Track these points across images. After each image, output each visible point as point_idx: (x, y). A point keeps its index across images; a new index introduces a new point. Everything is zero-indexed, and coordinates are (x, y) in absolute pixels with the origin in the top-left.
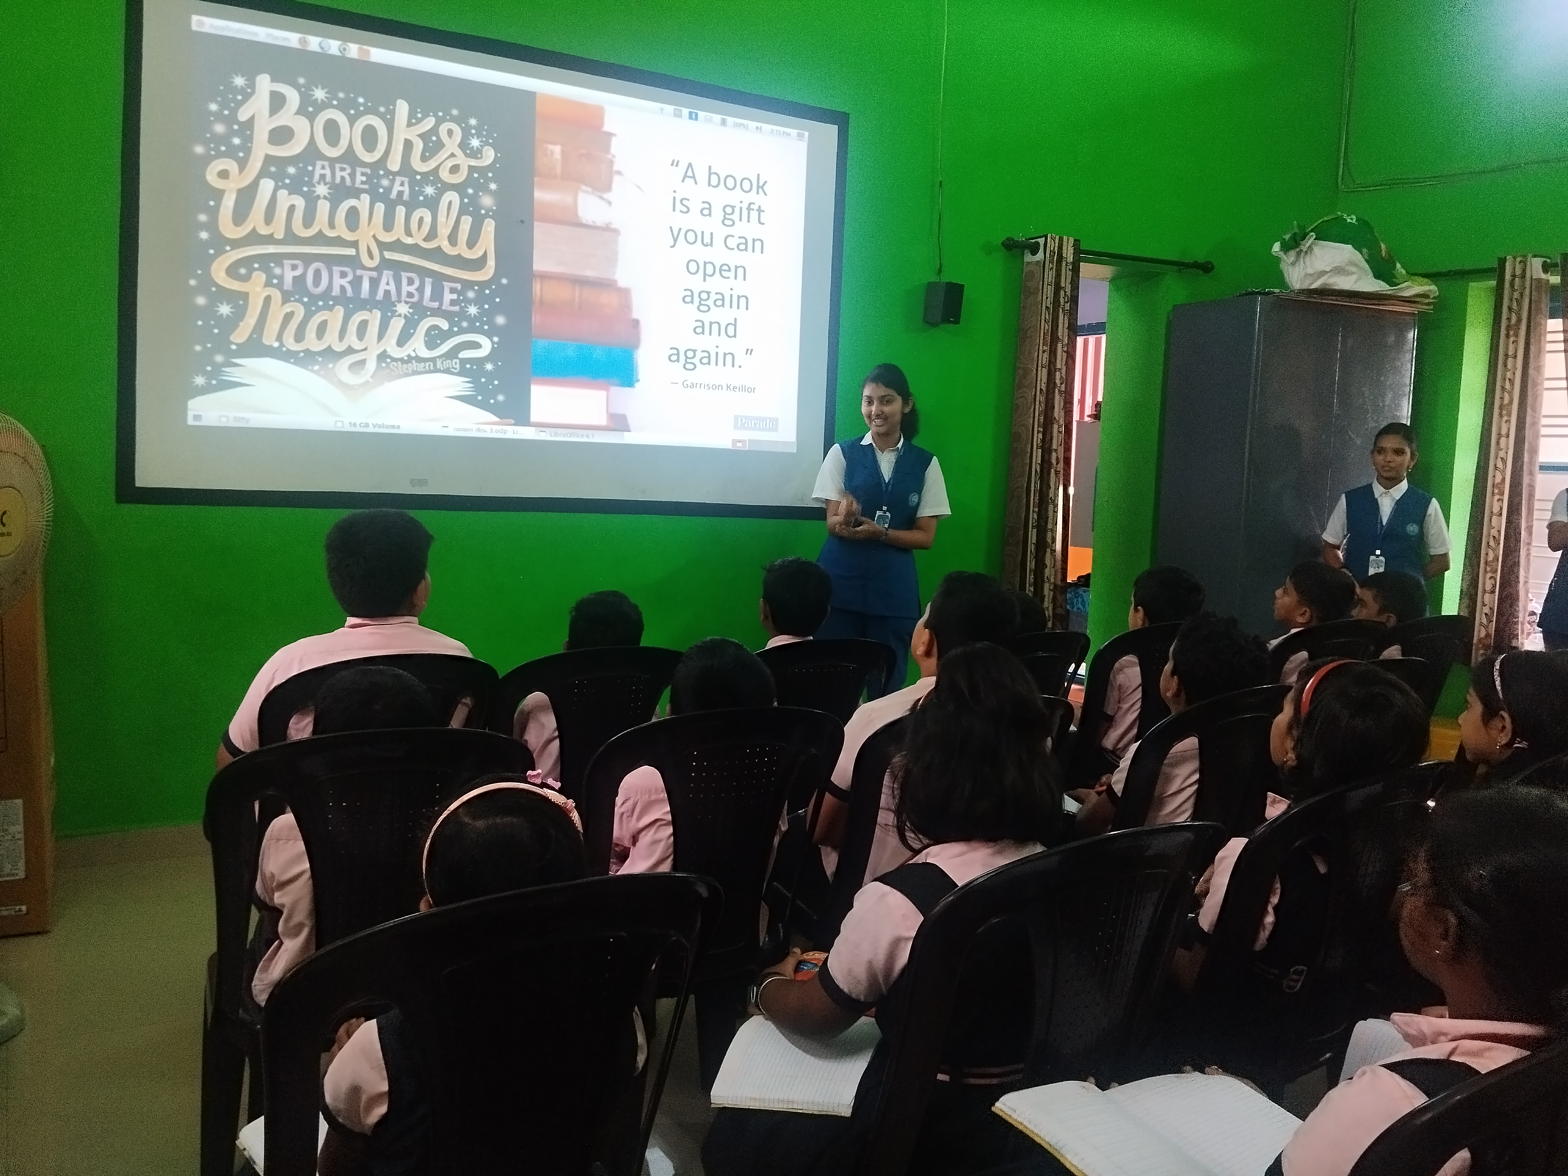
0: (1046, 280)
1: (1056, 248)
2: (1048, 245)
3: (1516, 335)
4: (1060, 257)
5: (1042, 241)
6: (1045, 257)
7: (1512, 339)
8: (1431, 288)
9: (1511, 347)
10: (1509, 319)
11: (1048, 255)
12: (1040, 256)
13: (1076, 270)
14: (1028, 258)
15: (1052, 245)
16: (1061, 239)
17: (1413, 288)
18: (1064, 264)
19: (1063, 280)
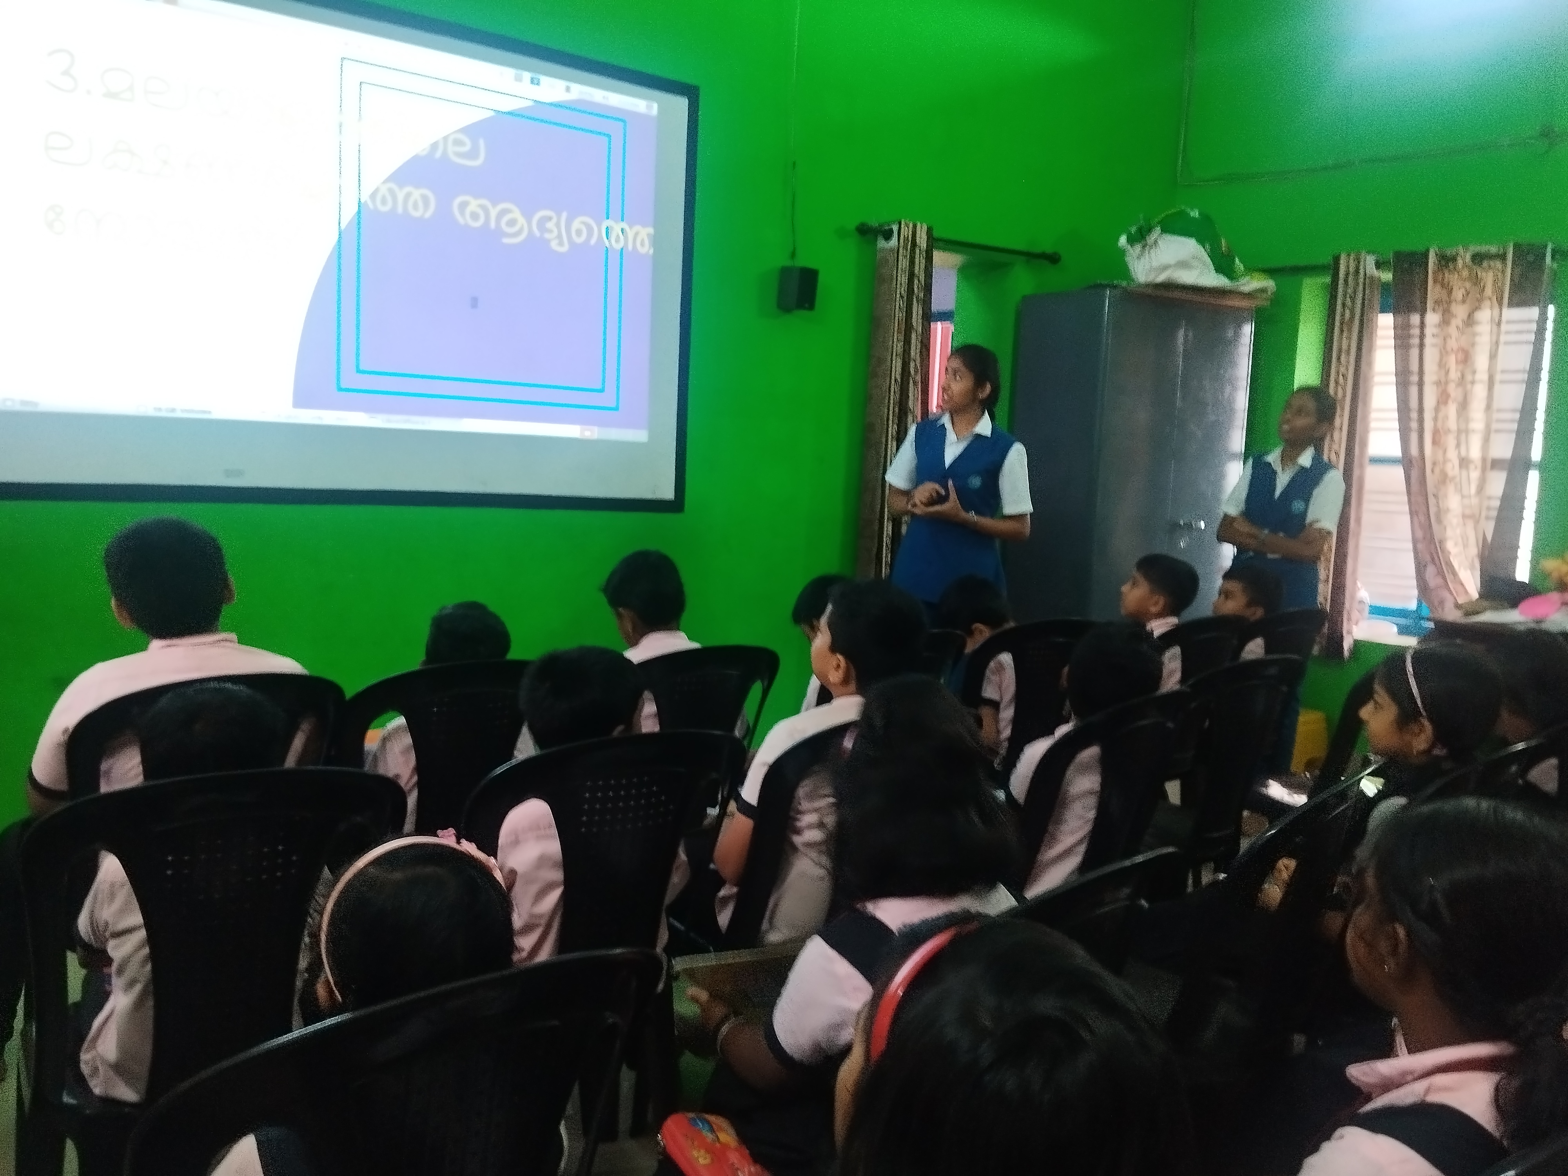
0: (900, 267)
1: (910, 237)
2: (902, 230)
3: (1350, 330)
4: (914, 244)
5: (895, 228)
6: (899, 243)
7: (1345, 334)
8: (1269, 284)
9: (1345, 343)
10: (1343, 315)
11: (902, 241)
12: (894, 242)
13: (929, 259)
14: (882, 243)
15: (906, 232)
16: (915, 227)
17: (1252, 283)
18: (917, 251)
19: (917, 268)
